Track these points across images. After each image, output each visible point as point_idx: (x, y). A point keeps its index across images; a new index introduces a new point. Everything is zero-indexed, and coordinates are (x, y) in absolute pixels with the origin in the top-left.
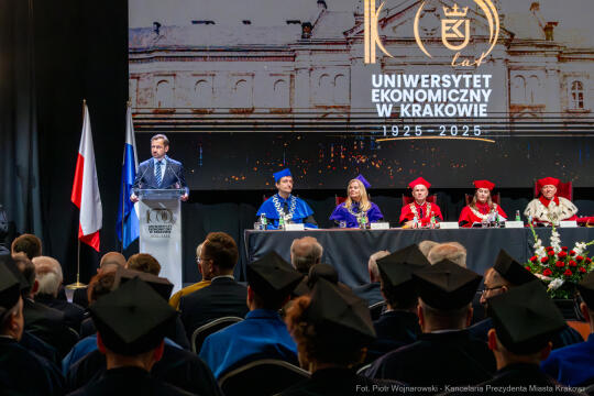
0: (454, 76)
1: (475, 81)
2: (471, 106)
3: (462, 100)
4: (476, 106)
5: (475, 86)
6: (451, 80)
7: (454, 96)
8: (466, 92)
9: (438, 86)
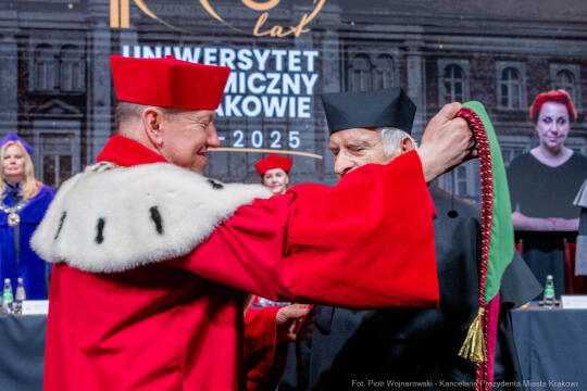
0: (257, 52)
1: (292, 61)
2: (284, 100)
3: (271, 90)
4: (292, 100)
5: (292, 68)
6: (253, 58)
7: (257, 83)
8: (276, 77)
9: (232, 66)
